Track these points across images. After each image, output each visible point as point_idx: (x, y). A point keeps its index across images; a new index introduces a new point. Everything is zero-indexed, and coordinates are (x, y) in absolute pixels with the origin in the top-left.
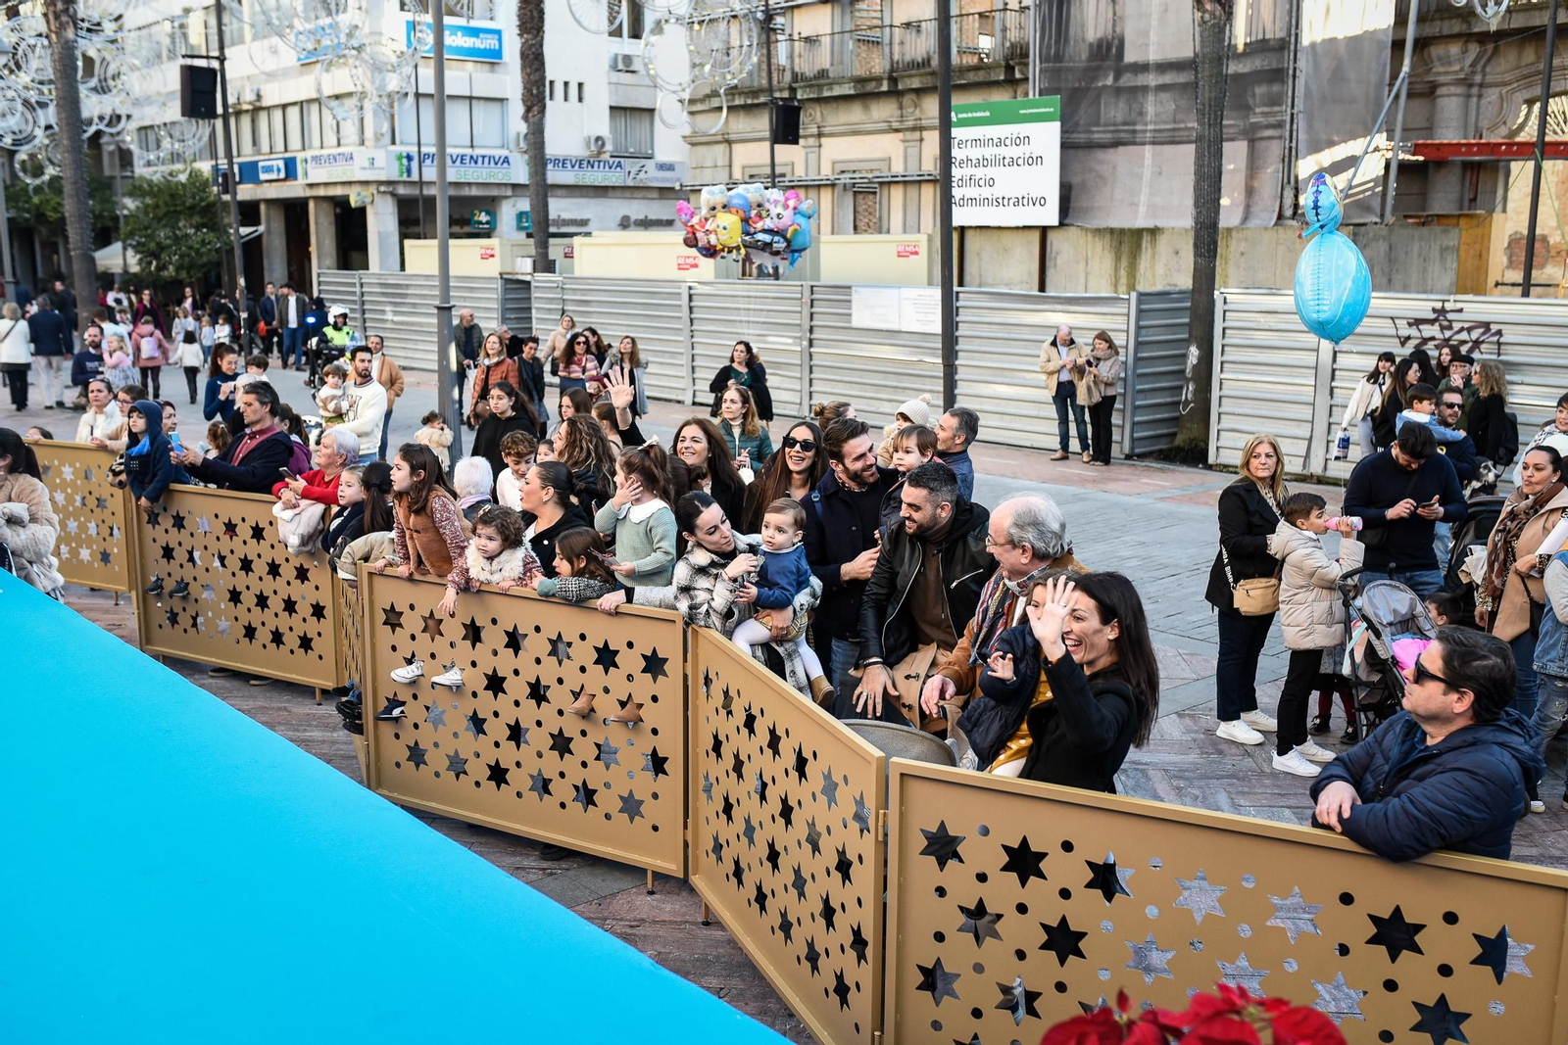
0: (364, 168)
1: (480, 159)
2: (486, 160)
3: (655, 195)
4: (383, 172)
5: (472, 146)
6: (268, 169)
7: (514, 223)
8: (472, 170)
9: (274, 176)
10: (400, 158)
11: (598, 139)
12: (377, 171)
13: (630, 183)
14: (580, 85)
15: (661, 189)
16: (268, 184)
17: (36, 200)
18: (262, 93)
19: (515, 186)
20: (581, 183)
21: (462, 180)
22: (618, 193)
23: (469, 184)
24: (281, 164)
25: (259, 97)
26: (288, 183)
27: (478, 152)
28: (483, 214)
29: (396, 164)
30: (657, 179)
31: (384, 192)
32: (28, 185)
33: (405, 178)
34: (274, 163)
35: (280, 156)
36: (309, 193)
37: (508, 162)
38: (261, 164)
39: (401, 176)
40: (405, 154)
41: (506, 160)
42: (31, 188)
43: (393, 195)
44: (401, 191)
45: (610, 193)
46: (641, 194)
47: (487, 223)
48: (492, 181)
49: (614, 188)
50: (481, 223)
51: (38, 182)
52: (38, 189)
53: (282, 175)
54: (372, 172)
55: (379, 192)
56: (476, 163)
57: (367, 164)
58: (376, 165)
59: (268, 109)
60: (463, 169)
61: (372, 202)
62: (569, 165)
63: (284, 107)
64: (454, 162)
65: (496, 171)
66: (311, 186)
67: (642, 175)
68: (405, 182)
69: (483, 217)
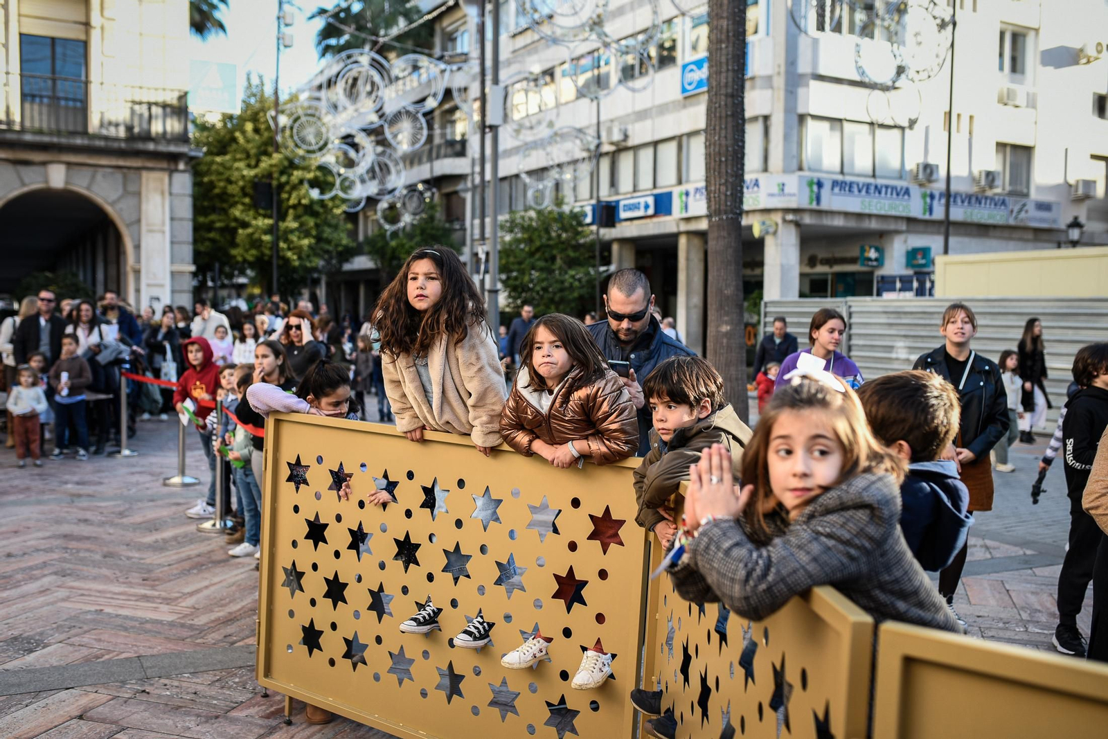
0: (772, 195)
1: (884, 190)
2: (889, 190)
3: (1030, 236)
4: (794, 199)
5: (874, 176)
6: (630, 208)
7: (903, 260)
8: (875, 200)
9: (641, 213)
10: (810, 184)
11: (988, 174)
12: (786, 198)
13: (1012, 222)
14: (971, 117)
15: (1037, 231)
16: (628, 223)
17: (393, 243)
18: (630, 133)
19: (910, 221)
20: (969, 220)
21: (867, 211)
22: (998, 233)
23: (870, 216)
24: (651, 201)
25: (626, 137)
26: (655, 220)
27: (880, 182)
28: (873, 250)
29: (807, 190)
30: (1035, 219)
31: (791, 221)
32: (386, 231)
33: (814, 206)
34: (642, 201)
35: (649, 193)
36: (684, 227)
37: (909, 195)
38: (622, 203)
39: (811, 203)
40: (815, 180)
41: (907, 192)
42: (388, 233)
43: (797, 224)
44: (807, 220)
45: (992, 232)
46: (1017, 234)
47: (876, 260)
48: (893, 213)
49: (995, 227)
50: (870, 259)
51: (394, 228)
52: (395, 234)
53: (651, 211)
54: (782, 199)
55: (784, 221)
56: (880, 193)
57: (776, 190)
58: (787, 190)
59: (636, 148)
60: (867, 200)
61: (775, 233)
62: (959, 201)
63: (655, 144)
64: (860, 191)
65: (898, 202)
66: (688, 220)
67: (1023, 215)
68: (812, 211)
69: (873, 254)
